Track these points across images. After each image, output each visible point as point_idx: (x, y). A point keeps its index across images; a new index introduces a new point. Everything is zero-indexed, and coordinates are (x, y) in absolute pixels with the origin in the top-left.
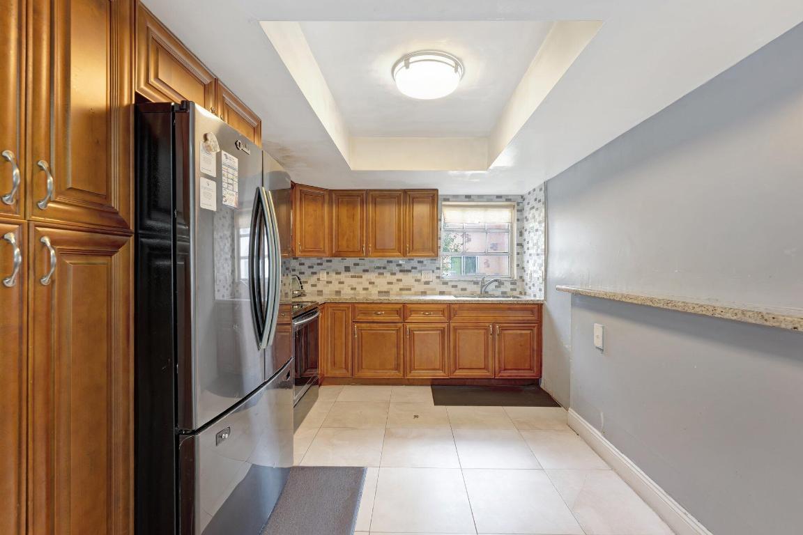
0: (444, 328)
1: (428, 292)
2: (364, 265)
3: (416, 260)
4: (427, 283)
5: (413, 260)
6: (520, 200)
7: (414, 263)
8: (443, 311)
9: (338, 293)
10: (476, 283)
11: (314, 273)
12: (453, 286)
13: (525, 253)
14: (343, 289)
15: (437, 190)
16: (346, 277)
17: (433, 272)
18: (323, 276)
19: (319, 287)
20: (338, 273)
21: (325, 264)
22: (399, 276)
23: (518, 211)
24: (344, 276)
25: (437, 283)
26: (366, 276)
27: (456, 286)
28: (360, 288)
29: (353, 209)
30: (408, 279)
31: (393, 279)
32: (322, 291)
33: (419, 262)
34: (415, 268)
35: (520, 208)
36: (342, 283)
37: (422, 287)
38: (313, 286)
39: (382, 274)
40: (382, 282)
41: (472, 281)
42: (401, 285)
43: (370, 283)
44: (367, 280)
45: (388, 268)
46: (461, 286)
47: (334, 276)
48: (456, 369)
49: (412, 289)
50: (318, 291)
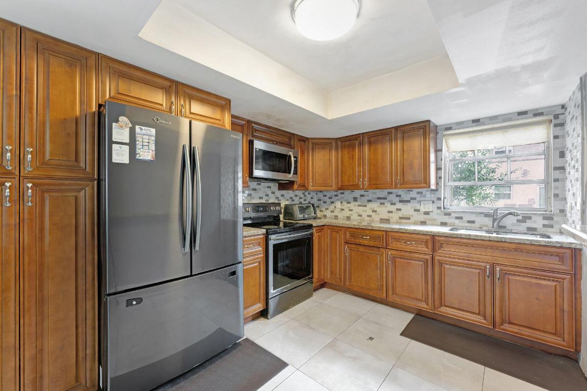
0: (427, 260)
1: (427, 222)
2: (368, 196)
3: (415, 191)
4: (427, 213)
5: (412, 191)
6: (560, 111)
7: (414, 193)
8: (426, 243)
9: (348, 218)
10: (487, 215)
11: (332, 202)
12: (457, 218)
13: (566, 179)
14: (352, 215)
15: (429, 121)
16: (354, 206)
17: (433, 202)
18: (338, 204)
19: (336, 213)
20: (349, 203)
21: (340, 196)
22: (399, 205)
23: (555, 126)
24: (353, 205)
25: (438, 214)
26: (370, 205)
27: (461, 218)
28: (364, 215)
29: (353, 151)
30: (407, 209)
31: (393, 208)
32: (337, 216)
33: (418, 193)
34: (415, 199)
35: (558, 121)
36: (351, 210)
37: (423, 217)
38: (332, 212)
39: (384, 204)
40: (383, 211)
41: (482, 213)
42: (400, 214)
43: (373, 211)
44: (371, 209)
45: (388, 198)
46: (467, 218)
47: (346, 205)
48: (441, 306)
49: (411, 218)
50: (335, 216)
